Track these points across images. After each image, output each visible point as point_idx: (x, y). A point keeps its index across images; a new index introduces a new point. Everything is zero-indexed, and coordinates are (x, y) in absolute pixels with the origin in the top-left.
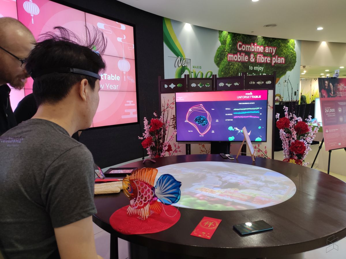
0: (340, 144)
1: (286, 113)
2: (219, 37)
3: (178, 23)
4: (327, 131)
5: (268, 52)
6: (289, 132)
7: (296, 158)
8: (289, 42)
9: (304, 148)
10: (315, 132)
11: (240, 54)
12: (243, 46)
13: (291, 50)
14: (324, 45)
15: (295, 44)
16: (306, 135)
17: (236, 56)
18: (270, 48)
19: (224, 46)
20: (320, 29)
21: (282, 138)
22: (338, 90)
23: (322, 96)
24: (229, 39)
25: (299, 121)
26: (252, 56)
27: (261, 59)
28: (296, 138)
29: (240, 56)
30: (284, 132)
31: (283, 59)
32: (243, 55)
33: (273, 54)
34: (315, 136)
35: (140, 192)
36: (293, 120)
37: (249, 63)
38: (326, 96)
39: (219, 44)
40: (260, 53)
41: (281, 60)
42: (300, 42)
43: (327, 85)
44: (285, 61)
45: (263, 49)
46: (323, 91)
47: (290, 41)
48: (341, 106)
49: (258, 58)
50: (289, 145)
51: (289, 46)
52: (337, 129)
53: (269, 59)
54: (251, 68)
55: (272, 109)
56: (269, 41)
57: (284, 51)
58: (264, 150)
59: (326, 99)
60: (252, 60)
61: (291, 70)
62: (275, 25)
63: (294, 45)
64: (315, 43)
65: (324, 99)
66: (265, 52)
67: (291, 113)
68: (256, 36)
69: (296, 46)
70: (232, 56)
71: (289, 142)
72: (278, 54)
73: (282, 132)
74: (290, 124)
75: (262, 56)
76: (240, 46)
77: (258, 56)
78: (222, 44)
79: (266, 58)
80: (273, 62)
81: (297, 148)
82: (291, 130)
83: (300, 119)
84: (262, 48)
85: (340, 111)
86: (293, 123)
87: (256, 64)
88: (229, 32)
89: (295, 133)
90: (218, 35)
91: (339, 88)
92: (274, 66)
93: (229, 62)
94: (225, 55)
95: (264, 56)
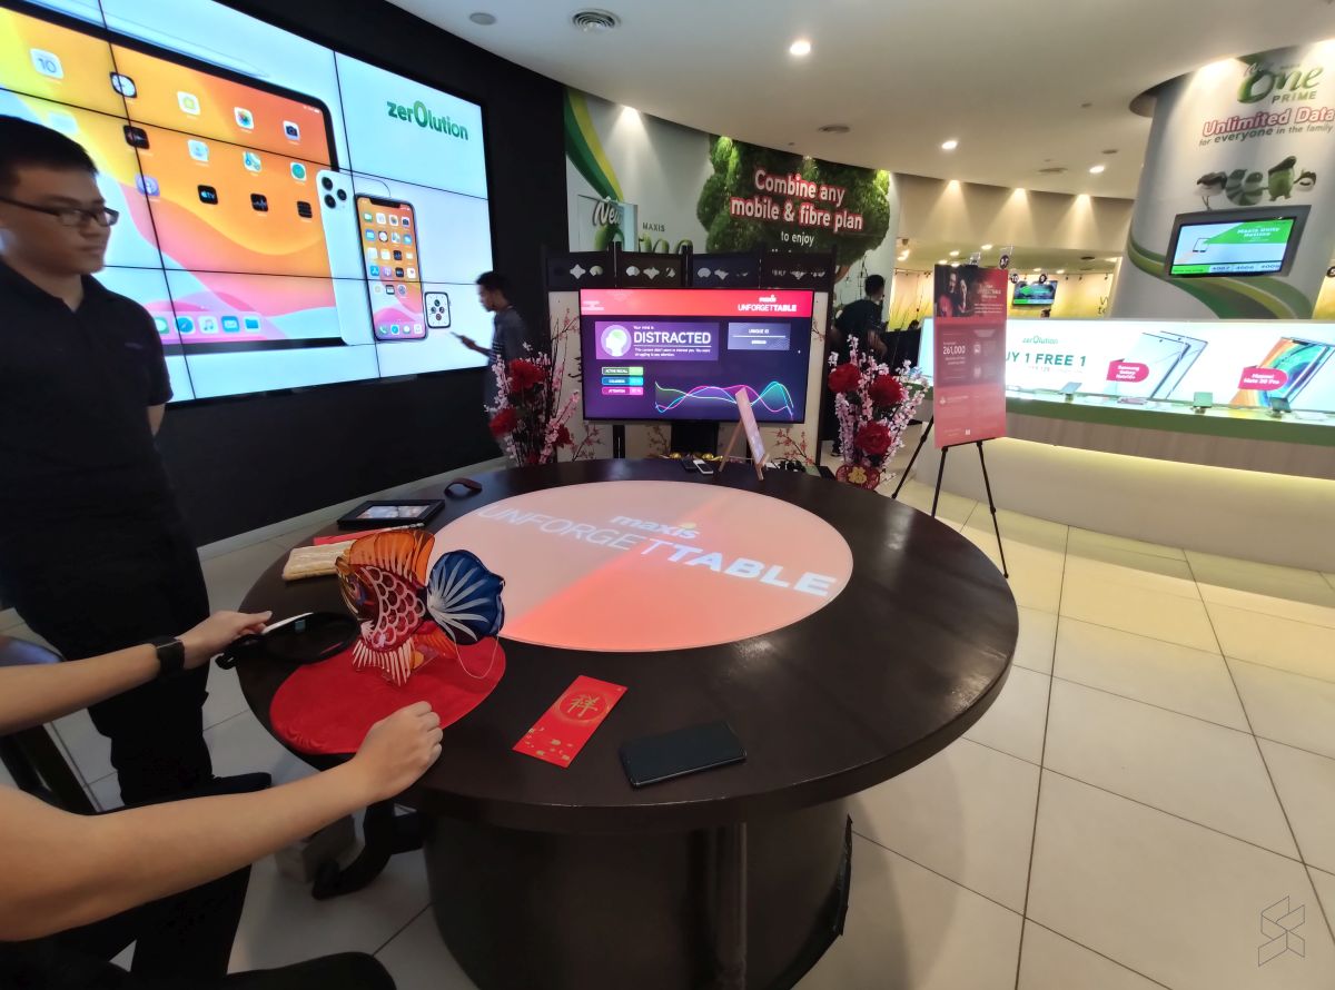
0: (968, 432)
1: (853, 353)
2: (711, 151)
3: (605, 105)
4: (943, 401)
5: (825, 198)
6: (856, 401)
7: (867, 463)
8: (875, 177)
9: (888, 441)
10: (916, 401)
11: (761, 201)
12: (769, 179)
13: (879, 199)
14: (953, 189)
15: (888, 183)
16: (894, 410)
17: (750, 204)
18: (832, 190)
19: (722, 176)
20: (950, 145)
21: (839, 414)
22: (978, 298)
23: (939, 313)
24: (734, 160)
25: (881, 372)
26: (789, 206)
27: (810, 216)
28: (870, 417)
29: (760, 206)
30: (846, 398)
31: (859, 219)
32: (767, 204)
33: (838, 205)
34: (914, 411)
35: (384, 601)
36: (869, 370)
37: (781, 224)
38: (949, 313)
39: (709, 170)
40: (808, 200)
41: (855, 222)
42: (902, 178)
43: (953, 285)
44: (864, 225)
45: (814, 191)
46: (943, 299)
47: (879, 176)
48: (982, 340)
49: (802, 212)
50: (855, 432)
51: (876, 189)
52: (965, 397)
53: (827, 217)
54: (785, 237)
55: (823, 342)
56: (830, 172)
57: (864, 200)
58: (799, 441)
59: (949, 320)
60: (789, 217)
61: (874, 247)
62: (844, 129)
63: (885, 186)
64: (933, 184)
65: (944, 321)
66: (819, 200)
67: (864, 354)
68: (800, 157)
69: (892, 187)
70: (741, 203)
71: (856, 424)
72: (850, 206)
73: (841, 400)
74: (859, 382)
75: (812, 208)
76: (762, 179)
77: (803, 207)
78: (716, 170)
79: (820, 214)
80: (837, 226)
81: (871, 439)
82: (861, 395)
83: (884, 369)
84: (813, 188)
85: (977, 351)
86: (868, 378)
87: (796, 227)
88: (734, 141)
89: (869, 403)
90: (707, 145)
91: (980, 295)
92: (837, 235)
93: (735, 218)
94: (723, 199)
95: (817, 209)
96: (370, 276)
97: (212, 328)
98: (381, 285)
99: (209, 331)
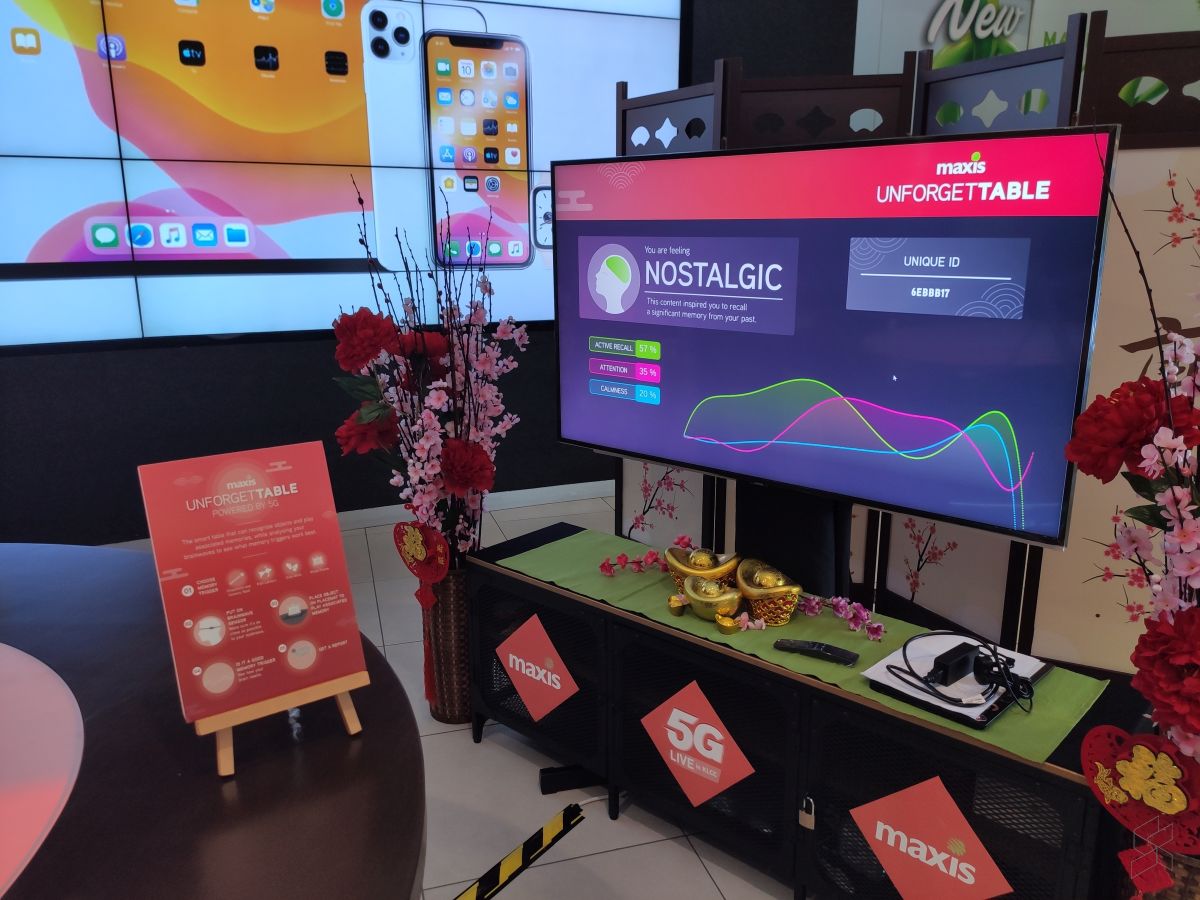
96: (437, 163)
97: (177, 239)
98: (455, 177)
99: (174, 244)
